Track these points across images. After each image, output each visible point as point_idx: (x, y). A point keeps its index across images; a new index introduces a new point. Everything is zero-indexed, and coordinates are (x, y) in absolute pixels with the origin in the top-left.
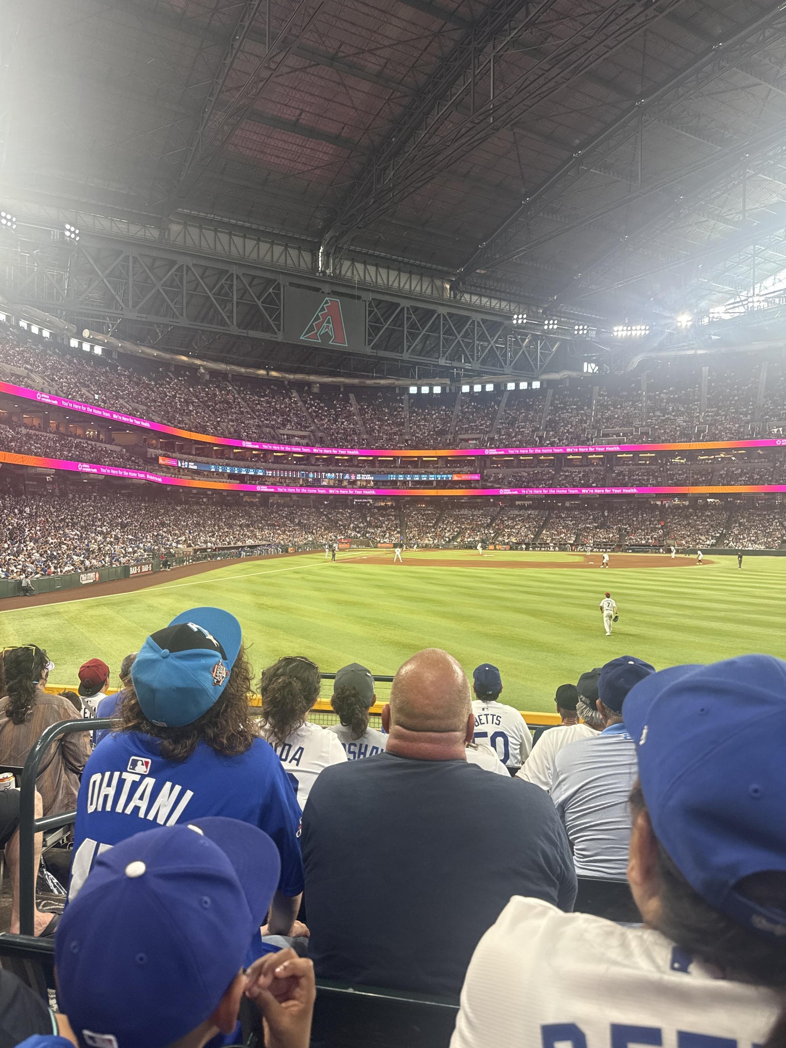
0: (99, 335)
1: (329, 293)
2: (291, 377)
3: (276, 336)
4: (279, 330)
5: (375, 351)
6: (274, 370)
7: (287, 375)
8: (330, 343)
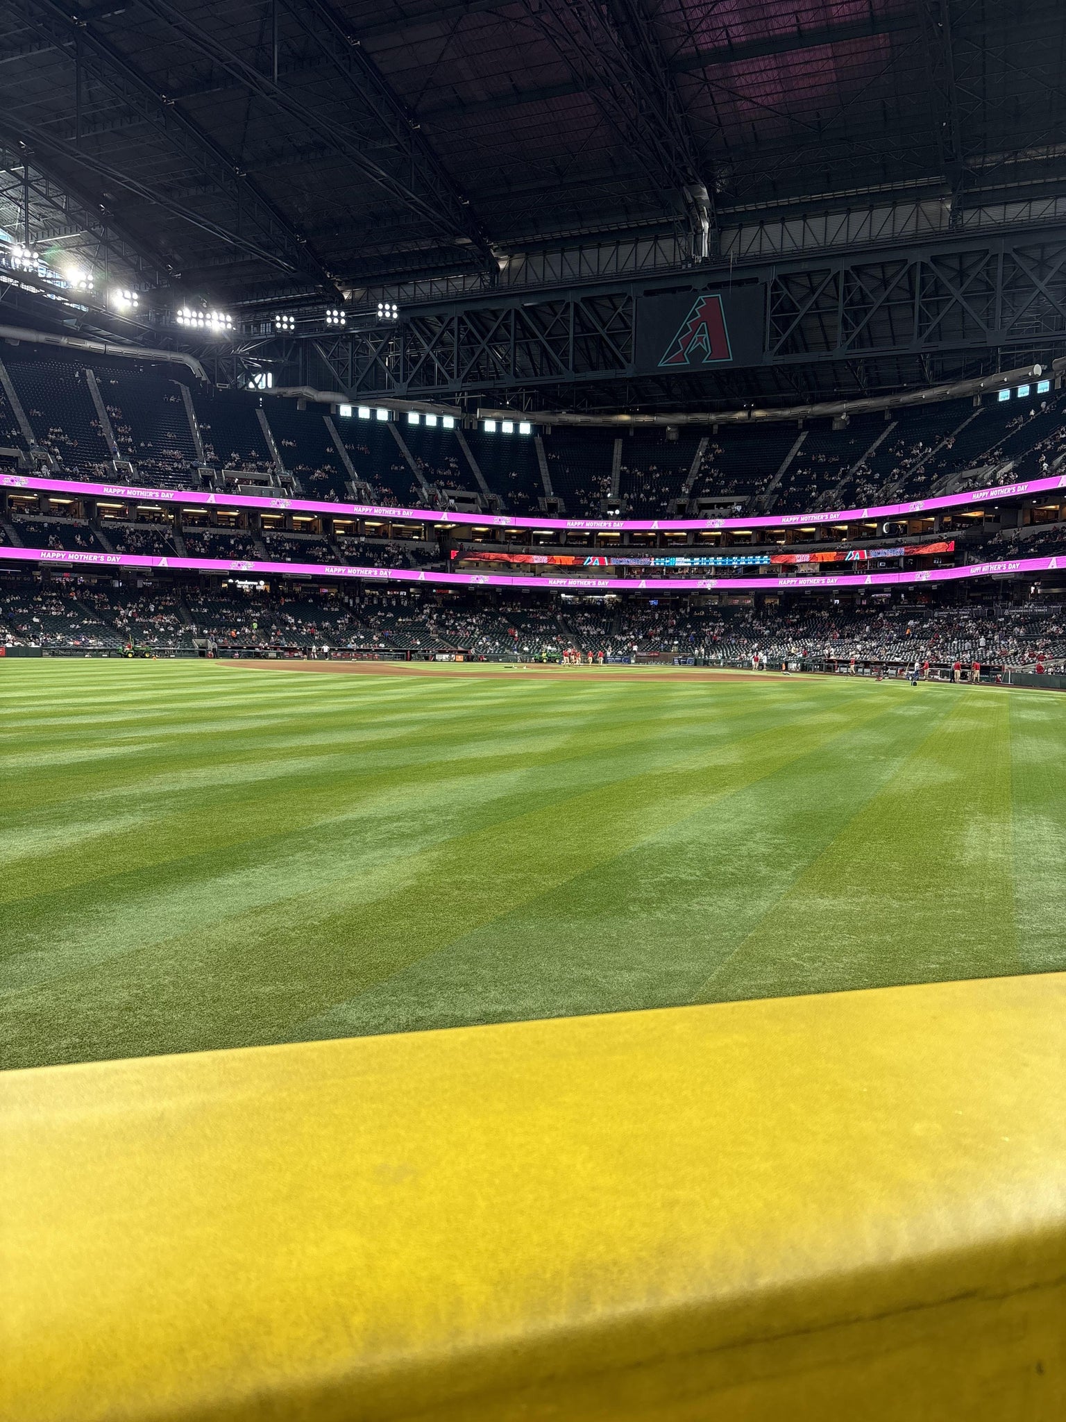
0: (494, 412)
1: (705, 289)
2: (787, 413)
3: (623, 371)
4: (629, 361)
5: (781, 357)
6: (758, 408)
7: (779, 412)
8: (704, 361)
